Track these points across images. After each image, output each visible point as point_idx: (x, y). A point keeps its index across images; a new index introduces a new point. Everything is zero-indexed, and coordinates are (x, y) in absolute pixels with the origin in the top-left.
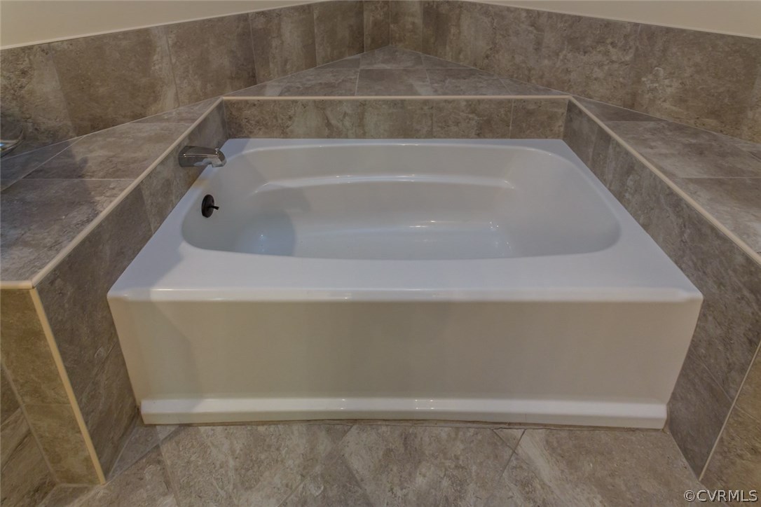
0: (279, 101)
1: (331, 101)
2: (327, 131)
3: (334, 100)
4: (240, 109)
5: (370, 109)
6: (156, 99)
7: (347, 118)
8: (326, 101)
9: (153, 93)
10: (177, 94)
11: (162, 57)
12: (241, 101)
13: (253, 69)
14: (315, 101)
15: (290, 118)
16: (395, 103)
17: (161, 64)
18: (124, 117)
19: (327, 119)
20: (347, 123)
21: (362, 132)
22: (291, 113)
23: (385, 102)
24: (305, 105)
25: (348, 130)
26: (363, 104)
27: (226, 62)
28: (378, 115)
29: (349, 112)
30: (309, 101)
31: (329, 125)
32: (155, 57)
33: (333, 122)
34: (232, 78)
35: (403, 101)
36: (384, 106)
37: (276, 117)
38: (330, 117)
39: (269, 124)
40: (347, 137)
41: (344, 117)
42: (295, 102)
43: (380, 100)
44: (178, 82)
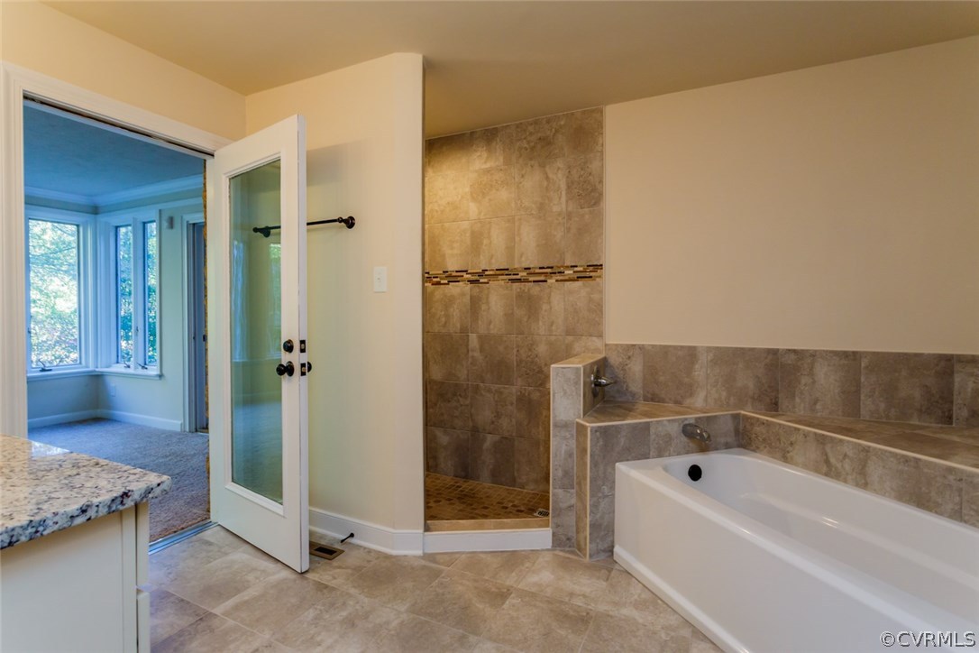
0: (784, 425)
1: (831, 437)
2: (825, 469)
3: (835, 438)
4: (752, 424)
5: (874, 458)
6: (691, 395)
7: (847, 460)
8: (827, 436)
9: (690, 390)
10: (706, 396)
11: (701, 367)
12: (754, 418)
13: (777, 397)
14: (815, 434)
15: (792, 444)
16: (906, 460)
17: (700, 372)
18: (670, 399)
19: (826, 455)
20: (847, 467)
21: (863, 481)
22: (793, 439)
23: (895, 455)
24: (806, 435)
25: (847, 474)
26: (866, 450)
27: (751, 384)
28: (884, 467)
29: (850, 453)
30: (810, 432)
31: (827, 462)
32: (697, 366)
33: (833, 460)
34: (753, 398)
35: (917, 460)
36: (892, 459)
37: (779, 440)
38: (830, 454)
39: (773, 444)
40: (845, 481)
41: (844, 458)
42: (799, 429)
43: (886, 451)
44: (709, 387)
